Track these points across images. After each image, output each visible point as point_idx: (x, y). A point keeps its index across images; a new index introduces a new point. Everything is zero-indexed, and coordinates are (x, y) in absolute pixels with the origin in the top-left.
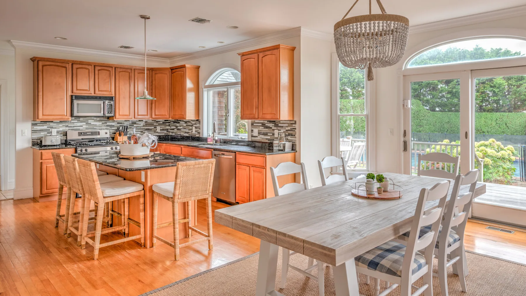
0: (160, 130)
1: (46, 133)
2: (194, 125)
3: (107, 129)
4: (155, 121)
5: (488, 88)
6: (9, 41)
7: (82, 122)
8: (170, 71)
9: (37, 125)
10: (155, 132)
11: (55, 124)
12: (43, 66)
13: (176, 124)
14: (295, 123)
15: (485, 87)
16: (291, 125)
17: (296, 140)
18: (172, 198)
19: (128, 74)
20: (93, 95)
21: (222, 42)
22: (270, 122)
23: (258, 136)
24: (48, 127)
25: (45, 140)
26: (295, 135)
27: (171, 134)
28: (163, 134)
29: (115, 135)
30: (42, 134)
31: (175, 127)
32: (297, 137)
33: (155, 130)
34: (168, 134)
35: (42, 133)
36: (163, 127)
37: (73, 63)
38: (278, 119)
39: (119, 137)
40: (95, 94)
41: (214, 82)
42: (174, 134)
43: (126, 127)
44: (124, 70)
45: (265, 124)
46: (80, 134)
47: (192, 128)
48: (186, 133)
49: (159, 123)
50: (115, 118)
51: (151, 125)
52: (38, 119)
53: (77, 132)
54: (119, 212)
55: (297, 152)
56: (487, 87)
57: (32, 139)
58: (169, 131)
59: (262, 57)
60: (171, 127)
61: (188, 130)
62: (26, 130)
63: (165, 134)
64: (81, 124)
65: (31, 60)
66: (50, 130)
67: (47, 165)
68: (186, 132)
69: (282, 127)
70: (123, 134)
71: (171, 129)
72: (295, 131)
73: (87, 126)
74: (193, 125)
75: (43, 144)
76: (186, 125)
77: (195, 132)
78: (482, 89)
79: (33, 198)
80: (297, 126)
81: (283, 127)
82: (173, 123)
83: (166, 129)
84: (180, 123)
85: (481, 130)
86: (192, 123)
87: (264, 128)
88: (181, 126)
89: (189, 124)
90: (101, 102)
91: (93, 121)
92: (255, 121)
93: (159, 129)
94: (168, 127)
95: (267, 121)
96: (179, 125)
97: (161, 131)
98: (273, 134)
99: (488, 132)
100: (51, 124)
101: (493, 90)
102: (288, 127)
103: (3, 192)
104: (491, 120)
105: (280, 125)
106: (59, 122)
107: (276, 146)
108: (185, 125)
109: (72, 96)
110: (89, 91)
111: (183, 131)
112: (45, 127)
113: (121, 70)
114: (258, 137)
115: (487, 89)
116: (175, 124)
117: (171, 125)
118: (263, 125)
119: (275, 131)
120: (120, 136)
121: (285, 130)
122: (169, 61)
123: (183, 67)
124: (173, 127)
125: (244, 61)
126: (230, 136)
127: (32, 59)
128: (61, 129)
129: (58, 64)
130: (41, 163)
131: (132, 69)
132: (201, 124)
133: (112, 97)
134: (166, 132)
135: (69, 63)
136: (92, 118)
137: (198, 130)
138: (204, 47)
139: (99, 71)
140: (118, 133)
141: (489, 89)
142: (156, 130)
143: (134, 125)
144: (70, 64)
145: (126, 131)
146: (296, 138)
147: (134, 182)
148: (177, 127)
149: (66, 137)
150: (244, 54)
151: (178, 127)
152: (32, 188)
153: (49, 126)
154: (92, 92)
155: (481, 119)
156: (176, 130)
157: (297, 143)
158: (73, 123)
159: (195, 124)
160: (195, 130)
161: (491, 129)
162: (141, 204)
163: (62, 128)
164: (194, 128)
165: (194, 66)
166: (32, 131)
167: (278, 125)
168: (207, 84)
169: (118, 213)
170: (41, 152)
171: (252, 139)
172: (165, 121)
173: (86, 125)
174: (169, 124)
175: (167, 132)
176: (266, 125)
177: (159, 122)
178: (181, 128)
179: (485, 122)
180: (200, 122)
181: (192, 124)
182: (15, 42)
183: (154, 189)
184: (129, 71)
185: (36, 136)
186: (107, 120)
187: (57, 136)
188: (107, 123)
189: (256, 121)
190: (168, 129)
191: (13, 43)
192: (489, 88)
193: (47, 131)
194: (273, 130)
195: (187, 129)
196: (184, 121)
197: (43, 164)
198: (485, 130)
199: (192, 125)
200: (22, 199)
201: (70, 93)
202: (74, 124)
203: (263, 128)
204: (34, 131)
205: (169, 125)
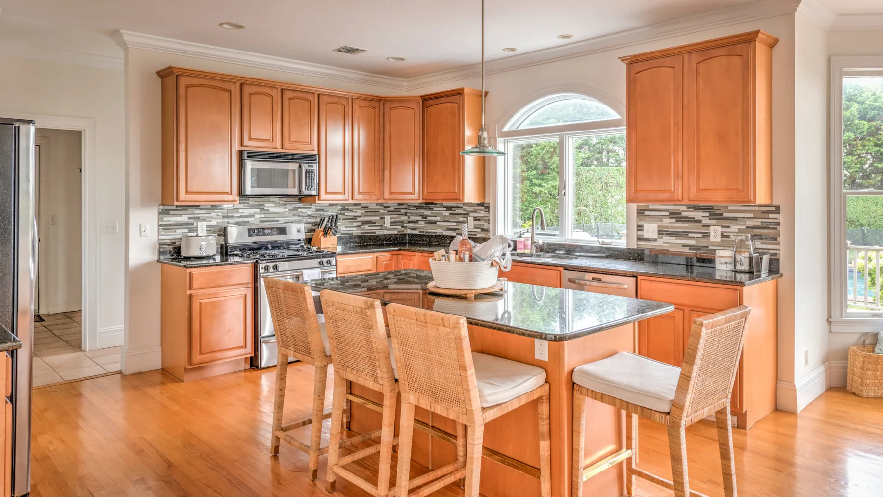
0: (389, 224)
1: (186, 230)
2: (471, 215)
3: (299, 222)
4: (381, 205)
5: (871, 147)
6: (115, 34)
7: (252, 207)
8: (421, 102)
9: (169, 213)
10: (382, 227)
11: (204, 212)
12: (187, 87)
13: (423, 211)
14: (778, 210)
15: (865, 146)
16: (765, 215)
17: (779, 250)
18: (668, 413)
19: (341, 108)
20: (279, 150)
21: (567, 37)
22: (697, 208)
23: (658, 238)
24: (189, 218)
25: (188, 247)
26: (776, 239)
27: (409, 231)
28: (396, 232)
29: (313, 235)
30: (179, 233)
31: (420, 218)
32: (781, 243)
33: (382, 224)
34: (403, 231)
35: (179, 231)
36: (396, 218)
37: (243, 83)
38: (749, 201)
39: (322, 238)
40: (282, 148)
41: (518, 127)
42: (417, 232)
43: (335, 217)
44: (335, 100)
45: (680, 214)
46: (251, 232)
47: (465, 219)
48: (448, 229)
49: (388, 209)
50: (319, 199)
51: (375, 212)
52: (177, 201)
53: (245, 229)
54: (434, 425)
55: (782, 275)
56: (869, 146)
57: (160, 244)
58: (405, 225)
59: (697, 62)
60: (409, 218)
61: (455, 224)
62: (148, 225)
63: (398, 231)
64: (252, 211)
65: (158, 75)
66: (193, 224)
67: (201, 301)
68: (450, 227)
69: (735, 219)
70: (331, 232)
71: (409, 222)
72: (776, 228)
73: (263, 216)
74: (469, 214)
75: (184, 253)
76: (451, 214)
77: (475, 228)
78: (861, 150)
79: (162, 369)
80: (781, 218)
81: (737, 220)
82: (415, 208)
83: (399, 222)
84: (434, 209)
85: (858, 221)
86: (465, 209)
87: (677, 221)
88: (436, 216)
89: (457, 212)
90: (294, 166)
91: (273, 205)
92: (648, 206)
93: (389, 221)
94: (403, 218)
95: (686, 206)
96: (432, 213)
97: (391, 225)
98: (707, 236)
99: (869, 225)
100: (196, 212)
101: (879, 150)
102: (754, 220)
103: (88, 354)
104: (875, 204)
105: (725, 215)
106: (210, 207)
107: (726, 263)
108: (447, 213)
109: (241, 153)
110: (272, 141)
111: (441, 227)
112: (184, 219)
113: (330, 100)
114: (659, 240)
115: (869, 149)
116: (420, 211)
117: (409, 213)
118: (675, 215)
119: (712, 228)
120: (325, 237)
121: (745, 227)
122: (406, 84)
123: (459, 93)
124: (413, 218)
125: (637, 75)
126: (566, 238)
127: (161, 74)
128: (214, 223)
129: (217, 84)
130: (191, 296)
131: (348, 98)
132: (490, 211)
133: (315, 156)
134: (400, 227)
135: (235, 81)
136: (271, 200)
137: (483, 225)
138: (512, 50)
139: (291, 101)
140: (321, 231)
141: (872, 149)
142: (384, 223)
143: (346, 214)
144: (238, 85)
145: (335, 226)
146: (779, 244)
147: (515, 361)
148: (425, 217)
149: (223, 238)
150: (639, 58)
151: (429, 218)
152: (160, 349)
153: (192, 216)
154: (279, 145)
155: (857, 202)
156: (422, 224)
157: (782, 258)
158: (237, 210)
159: (475, 212)
160: (474, 224)
161: (876, 219)
162: (543, 419)
163: (216, 220)
164: (471, 219)
165: (478, 91)
166: (160, 225)
167: (722, 215)
168: (506, 128)
169: (432, 427)
170: (190, 273)
171: (637, 245)
172: (399, 204)
173: (261, 214)
174: (406, 211)
175: (402, 227)
176: (684, 214)
177: (389, 207)
178: (438, 219)
179: (864, 207)
180: (488, 207)
181: (465, 212)
182: (128, 36)
183: (576, 379)
184: (344, 102)
185: (170, 236)
186: (297, 202)
187: (210, 238)
188: (297, 210)
189: (651, 207)
190: (403, 222)
191: (125, 38)
192: (873, 147)
193: (189, 226)
194: (703, 226)
195: (452, 222)
196: (444, 204)
197: (194, 299)
198: (864, 222)
199: (464, 214)
200: (140, 373)
201: (236, 147)
202: (238, 212)
203: (674, 220)
204: (165, 227)
205: (406, 213)
